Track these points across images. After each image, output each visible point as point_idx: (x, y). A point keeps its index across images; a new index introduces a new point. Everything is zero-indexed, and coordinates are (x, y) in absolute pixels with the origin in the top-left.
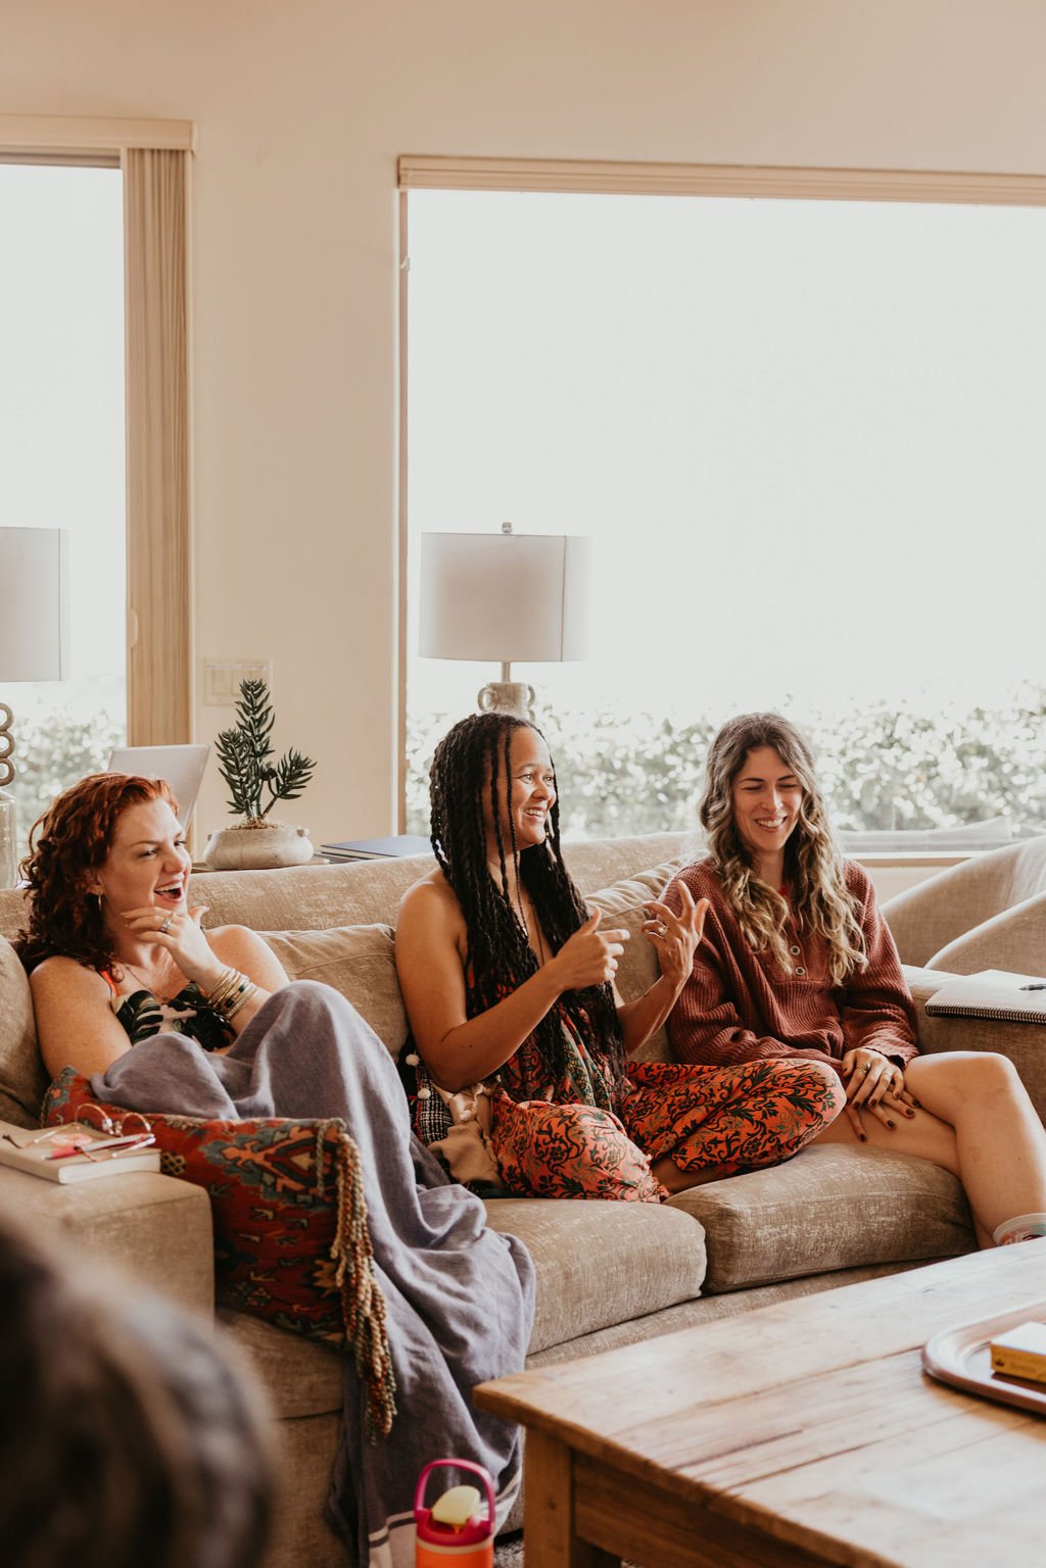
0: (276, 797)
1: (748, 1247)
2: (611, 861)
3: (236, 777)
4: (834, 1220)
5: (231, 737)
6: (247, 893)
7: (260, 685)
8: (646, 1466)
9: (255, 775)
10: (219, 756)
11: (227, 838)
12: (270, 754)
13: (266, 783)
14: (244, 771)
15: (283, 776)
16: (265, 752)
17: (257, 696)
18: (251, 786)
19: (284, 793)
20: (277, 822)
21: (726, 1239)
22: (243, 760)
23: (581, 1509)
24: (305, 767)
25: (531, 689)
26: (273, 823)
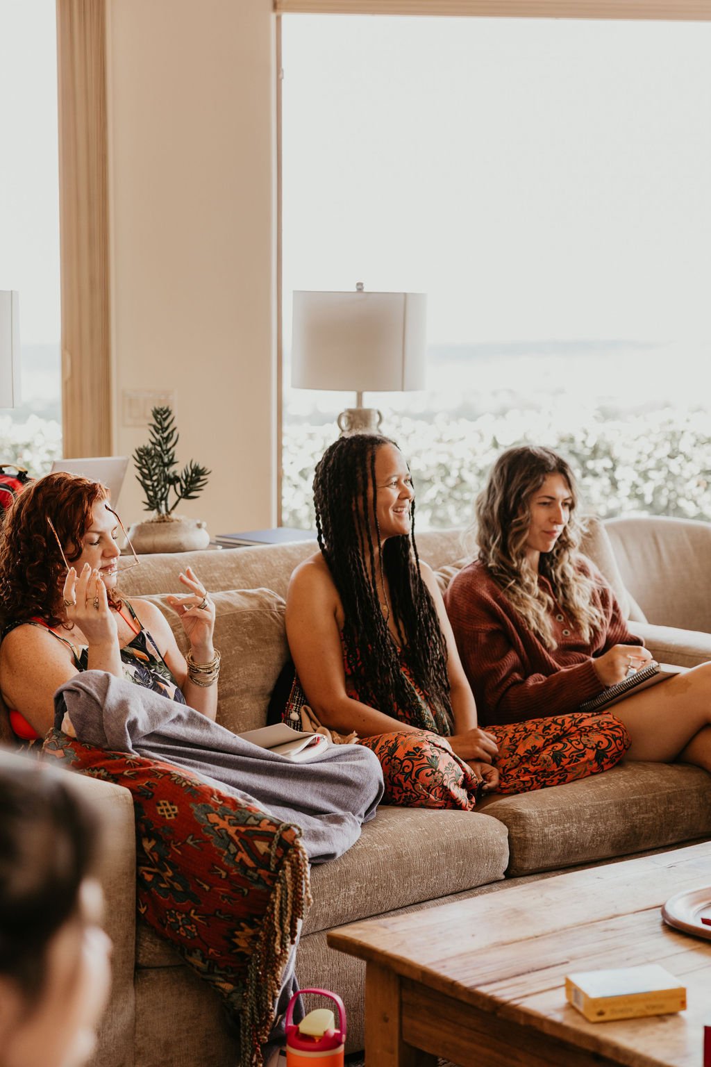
0: (180, 498)
1: (538, 841)
2: (441, 547)
3: (149, 483)
4: (605, 819)
5: (145, 451)
6: (158, 571)
7: (167, 410)
8: (453, 985)
9: (164, 481)
10: (136, 466)
11: (142, 530)
12: (175, 465)
13: (172, 487)
14: (155, 478)
15: (186, 481)
16: (171, 463)
17: (165, 419)
18: (161, 489)
19: (186, 494)
20: (182, 517)
21: (522, 835)
22: (154, 469)
23: (407, 1022)
24: (203, 474)
25: (379, 413)
26: (178, 519)
